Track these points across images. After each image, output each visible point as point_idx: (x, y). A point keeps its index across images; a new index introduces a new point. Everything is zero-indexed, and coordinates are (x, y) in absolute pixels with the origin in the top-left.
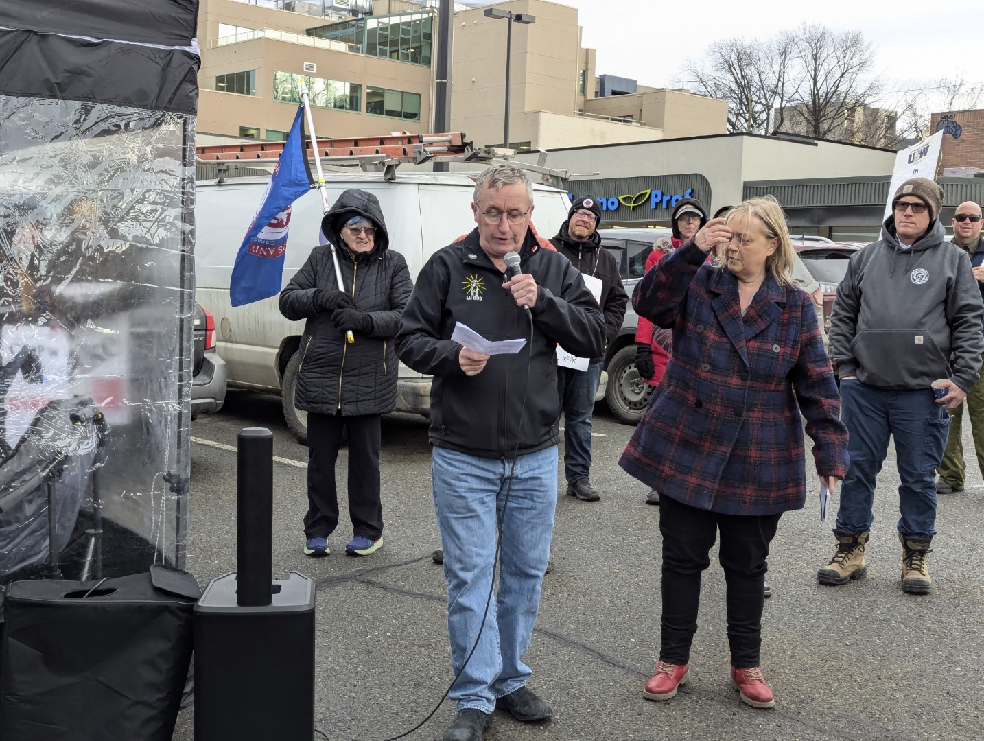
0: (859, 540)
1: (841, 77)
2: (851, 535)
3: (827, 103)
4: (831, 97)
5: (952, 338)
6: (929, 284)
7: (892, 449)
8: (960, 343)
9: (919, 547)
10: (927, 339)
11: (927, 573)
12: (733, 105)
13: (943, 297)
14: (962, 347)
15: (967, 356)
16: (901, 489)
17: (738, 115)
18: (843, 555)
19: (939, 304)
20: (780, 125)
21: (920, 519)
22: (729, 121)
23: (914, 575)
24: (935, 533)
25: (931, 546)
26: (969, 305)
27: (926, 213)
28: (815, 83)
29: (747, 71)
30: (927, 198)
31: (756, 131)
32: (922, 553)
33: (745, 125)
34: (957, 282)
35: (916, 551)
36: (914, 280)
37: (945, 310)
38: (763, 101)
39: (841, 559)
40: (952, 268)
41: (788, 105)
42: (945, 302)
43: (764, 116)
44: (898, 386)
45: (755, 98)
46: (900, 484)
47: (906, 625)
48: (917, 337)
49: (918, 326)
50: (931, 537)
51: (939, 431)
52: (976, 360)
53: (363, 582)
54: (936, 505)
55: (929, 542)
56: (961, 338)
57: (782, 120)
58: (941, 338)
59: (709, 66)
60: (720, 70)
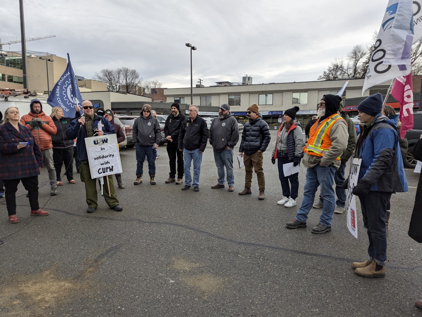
0: (141, 175)
1: (132, 80)
2: (139, 175)
4: (130, 84)
5: (156, 135)
6: (151, 125)
9: (153, 176)
10: (152, 136)
11: (155, 181)
12: (108, 84)
17: (110, 87)
19: (153, 129)
22: (107, 88)
23: (152, 181)
25: (155, 175)
26: (158, 129)
27: (149, 113)
28: (126, 81)
29: (111, 77)
30: (149, 110)
31: (114, 91)
33: (111, 89)
34: (156, 125)
36: (148, 125)
38: (115, 84)
39: (138, 180)
40: (155, 122)
41: (121, 85)
43: (115, 87)
44: (147, 145)
45: (113, 83)
48: (150, 136)
49: (150, 134)
52: (160, 139)
57: (120, 88)
58: (154, 136)
59: (101, 75)
60: (104, 76)
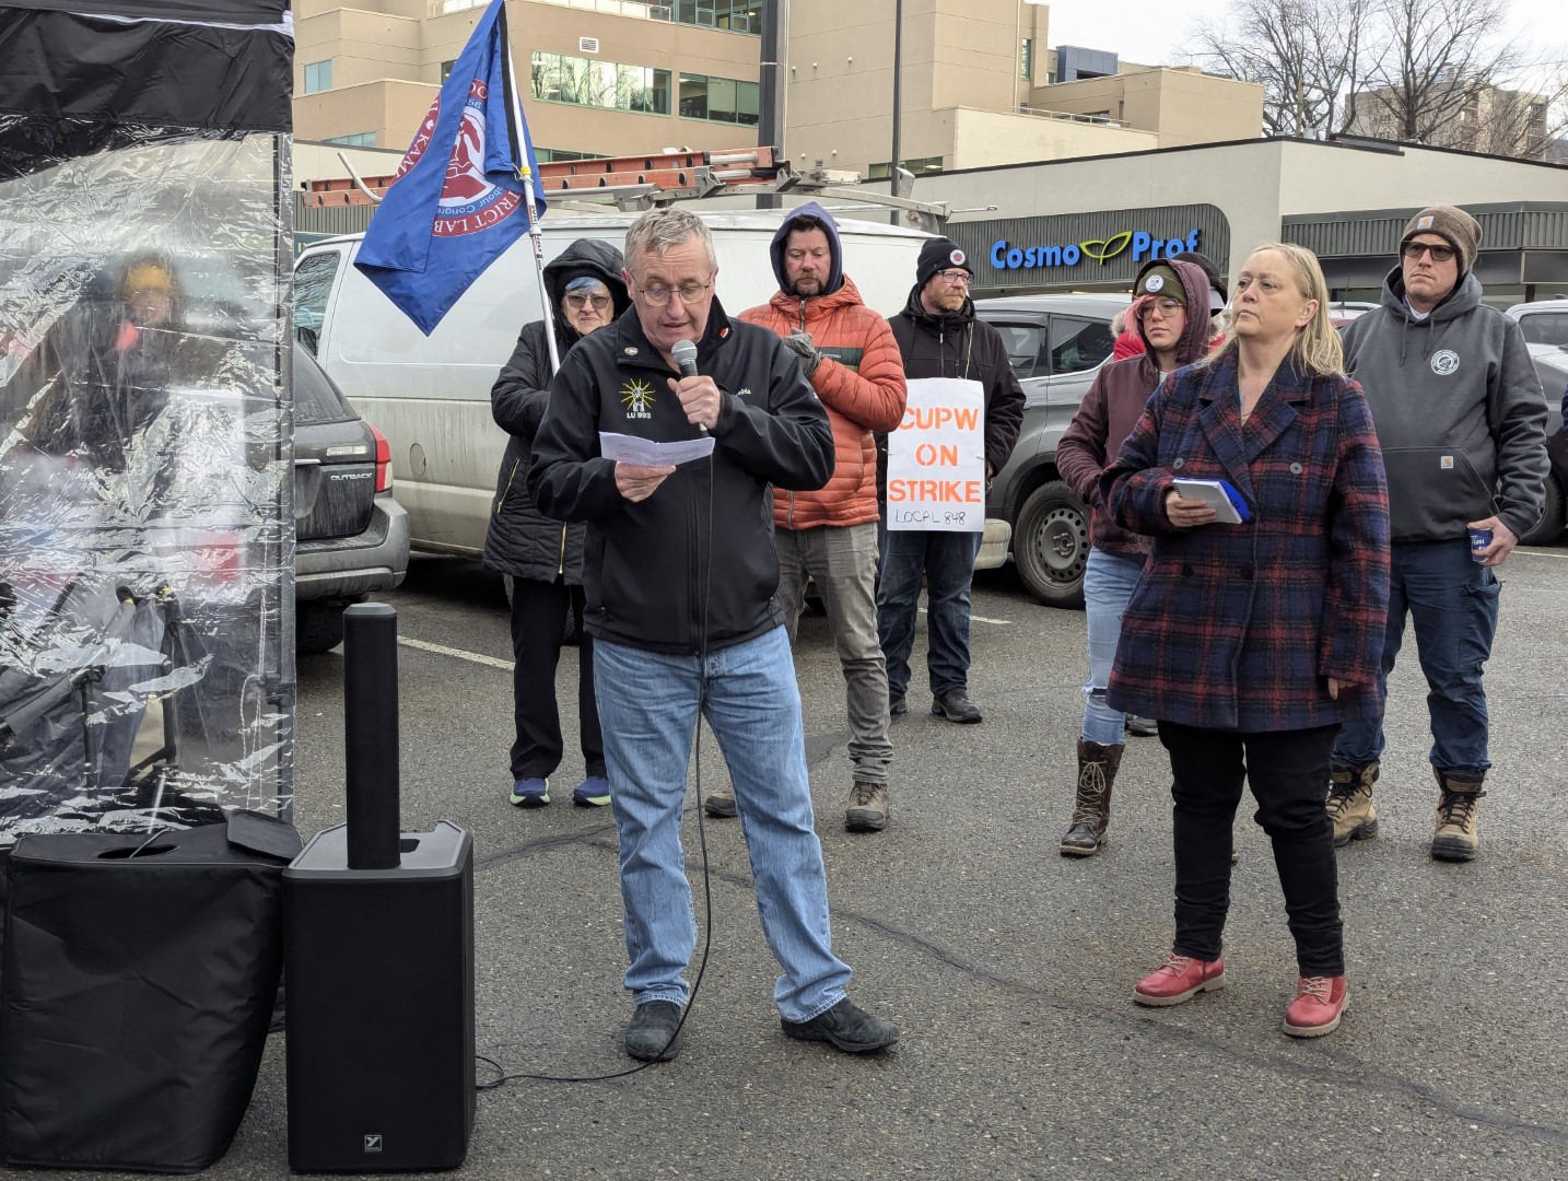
0: (1363, 777)
1: (1452, 41)
2: (1349, 769)
3: (1429, 84)
4: (1434, 77)
5: (1499, 456)
6: (1460, 374)
7: (1409, 635)
8: (1511, 463)
9: (1466, 789)
10: (1459, 461)
11: (1475, 831)
12: (1274, 91)
13: (1484, 392)
14: (1515, 469)
15: (1523, 482)
16: (1430, 699)
17: (1283, 106)
18: (1338, 802)
19: (1476, 405)
20: (1351, 121)
21: (1463, 743)
22: (1266, 116)
23: (1452, 831)
24: (1490, 766)
25: (1485, 787)
26: (1525, 404)
27: (1452, 261)
28: (1409, 53)
29: (1296, 35)
30: (1455, 238)
31: (1310, 135)
32: (1471, 797)
33: (1294, 123)
34: (1504, 369)
35: (1460, 794)
36: (1437, 369)
37: (1487, 412)
38: (1324, 83)
39: (1336, 808)
40: (1495, 348)
41: (1364, 89)
42: (1487, 401)
43: (1324, 108)
44: (1415, 536)
45: (1309, 79)
46: (1427, 690)
47: (1424, 908)
48: (1443, 459)
49: (1444, 443)
50: (1484, 771)
51: (1485, 605)
52: (1537, 489)
53: (594, 844)
54: (1486, 719)
55: (1481, 780)
56: (1512, 455)
57: (1354, 113)
58: (1481, 459)
59: (1234, 29)
60: (1251, 34)
